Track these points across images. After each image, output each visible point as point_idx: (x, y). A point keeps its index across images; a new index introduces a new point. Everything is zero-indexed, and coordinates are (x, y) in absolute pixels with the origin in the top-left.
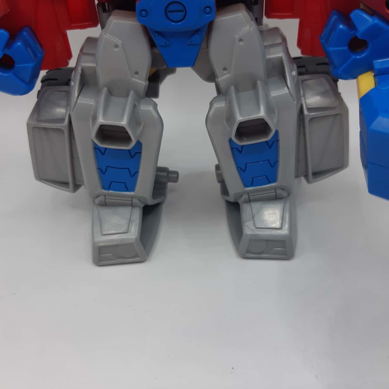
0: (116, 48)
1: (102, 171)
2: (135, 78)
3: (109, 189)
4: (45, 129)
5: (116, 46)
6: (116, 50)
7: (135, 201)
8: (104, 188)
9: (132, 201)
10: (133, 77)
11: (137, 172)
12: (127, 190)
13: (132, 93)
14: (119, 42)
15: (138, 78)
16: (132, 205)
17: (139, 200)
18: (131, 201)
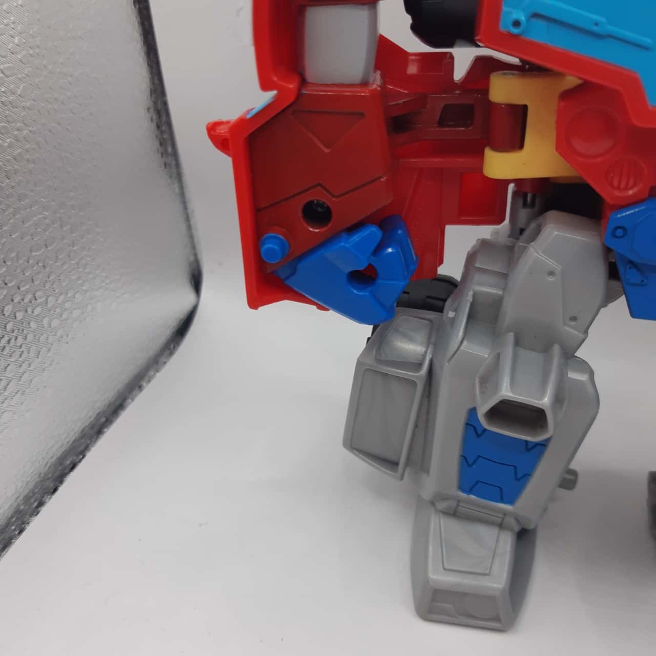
0: (551, 277)
1: (466, 461)
2: (570, 326)
3: (470, 491)
4: (385, 375)
5: (551, 273)
6: (551, 279)
7: (510, 521)
8: (461, 488)
9: (503, 519)
10: (565, 324)
11: (527, 476)
12: (502, 500)
13: (556, 349)
14: (558, 268)
15: (574, 328)
16: (501, 526)
17: (517, 520)
18: (500, 519)
